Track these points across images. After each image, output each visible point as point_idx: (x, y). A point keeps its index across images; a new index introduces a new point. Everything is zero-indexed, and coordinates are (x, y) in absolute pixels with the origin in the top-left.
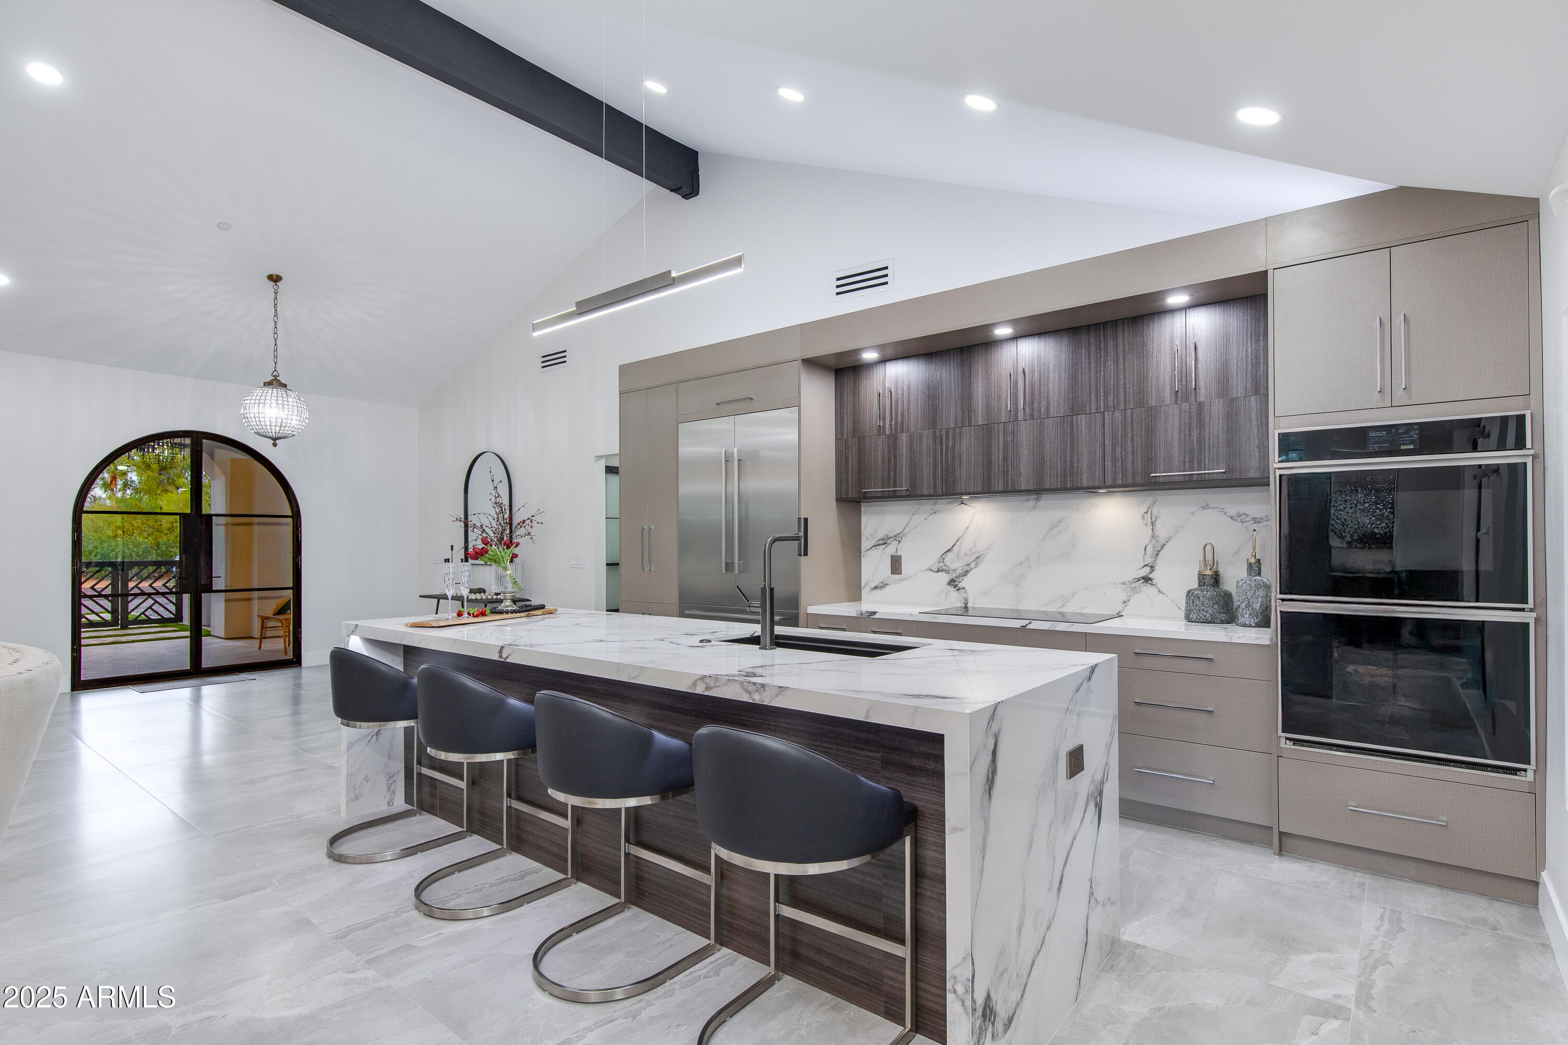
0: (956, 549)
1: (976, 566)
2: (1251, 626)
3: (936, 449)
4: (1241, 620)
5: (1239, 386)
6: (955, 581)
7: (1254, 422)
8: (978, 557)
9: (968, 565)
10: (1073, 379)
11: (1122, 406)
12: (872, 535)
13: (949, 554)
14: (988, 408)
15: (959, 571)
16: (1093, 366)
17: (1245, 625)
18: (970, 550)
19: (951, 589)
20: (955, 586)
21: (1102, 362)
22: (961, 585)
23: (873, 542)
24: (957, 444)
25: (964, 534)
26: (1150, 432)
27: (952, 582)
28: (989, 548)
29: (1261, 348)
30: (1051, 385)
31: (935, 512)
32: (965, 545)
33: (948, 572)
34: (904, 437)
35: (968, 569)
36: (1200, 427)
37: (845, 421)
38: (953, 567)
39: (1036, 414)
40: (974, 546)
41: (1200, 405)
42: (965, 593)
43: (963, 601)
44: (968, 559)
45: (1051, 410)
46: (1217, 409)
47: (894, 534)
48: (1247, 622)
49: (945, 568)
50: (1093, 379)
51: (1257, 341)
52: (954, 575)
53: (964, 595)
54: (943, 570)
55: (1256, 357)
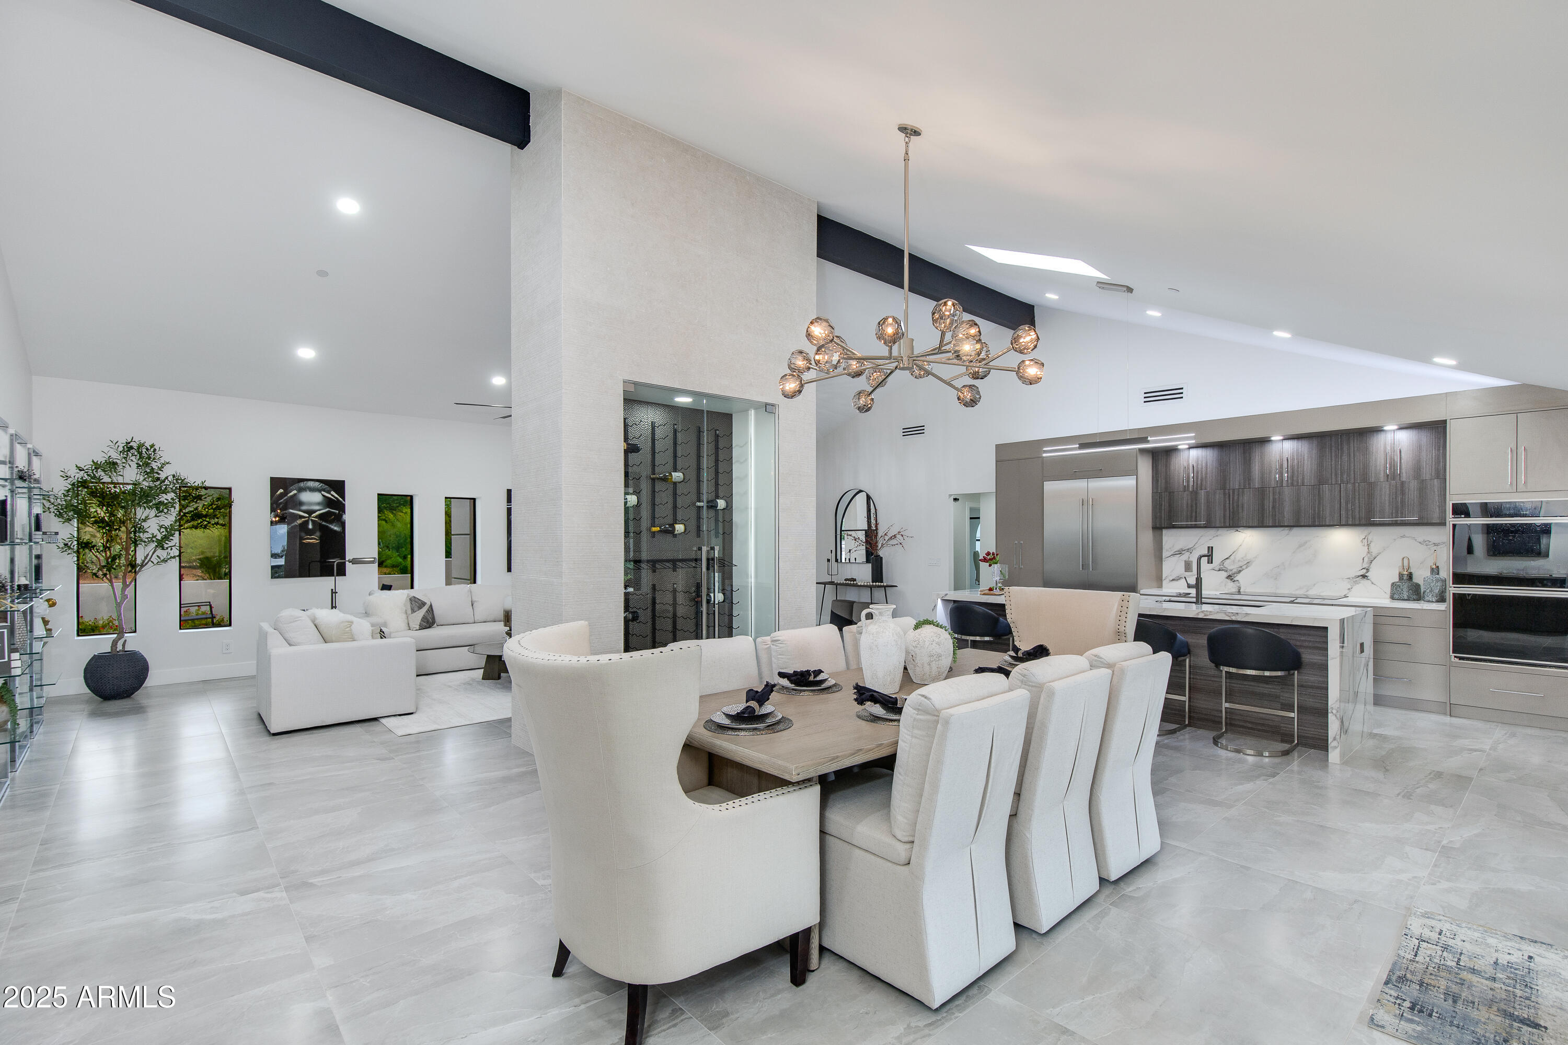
0: (1232, 557)
1: (1247, 568)
2: (1433, 602)
3: (1225, 500)
4: (1427, 598)
5: (1427, 473)
6: (1231, 577)
7: (1436, 493)
8: (1248, 563)
9: (1241, 567)
10: (1320, 465)
11: (1352, 481)
12: (1170, 548)
13: (1227, 560)
14: (1262, 478)
15: (1235, 571)
16: (1333, 458)
17: (1429, 601)
18: (1242, 558)
19: (1229, 581)
20: (1231, 580)
21: (1340, 456)
22: (1235, 579)
23: (1172, 553)
24: (1241, 498)
25: (1238, 549)
26: (1371, 496)
27: (1229, 577)
28: (1256, 557)
29: (1441, 454)
30: (1305, 467)
31: (1217, 536)
32: (1239, 556)
33: (1226, 571)
34: (1202, 494)
35: (1241, 569)
36: (1402, 495)
37: (1160, 482)
38: (1230, 568)
39: (1295, 483)
40: (1246, 556)
41: (1403, 483)
42: (1239, 583)
43: (1237, 588)
44: (1241, 564)
45: (1306, 481)
46: (1413, 485)
47: (1187, 548)
48: (1431, 600)
49: (1224, 569)
50: (1333, 466)
51: (1439, 450)
52: (1231, 573)
53: (1238, 585)
54: (1223, 570)
55: (1438, 458)
